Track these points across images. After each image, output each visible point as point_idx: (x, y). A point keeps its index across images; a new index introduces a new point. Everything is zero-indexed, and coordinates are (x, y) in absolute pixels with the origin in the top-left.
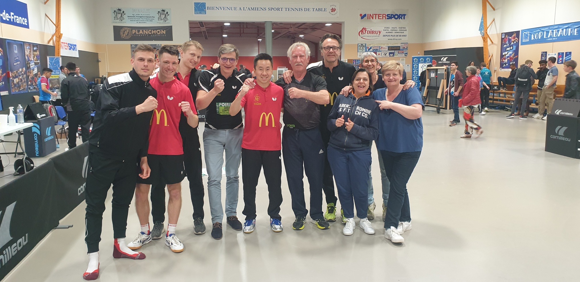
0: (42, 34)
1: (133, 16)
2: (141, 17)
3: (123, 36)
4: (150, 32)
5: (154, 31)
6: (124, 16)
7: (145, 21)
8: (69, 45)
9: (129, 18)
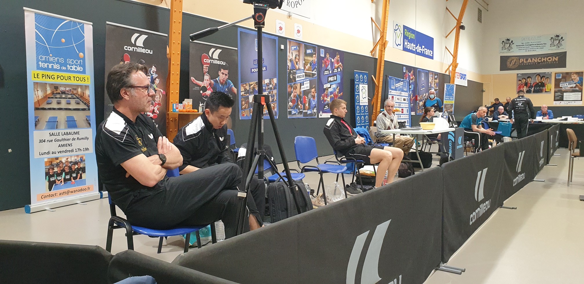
0: (442, 64)
1: (522, 44)
2: (530, 45)
3: (510, 65)
4: (540, 60)
5: (544, 58)
6: (512, 46)
7: (535, 49)
8: (461, 75)
9: (517, 47)
